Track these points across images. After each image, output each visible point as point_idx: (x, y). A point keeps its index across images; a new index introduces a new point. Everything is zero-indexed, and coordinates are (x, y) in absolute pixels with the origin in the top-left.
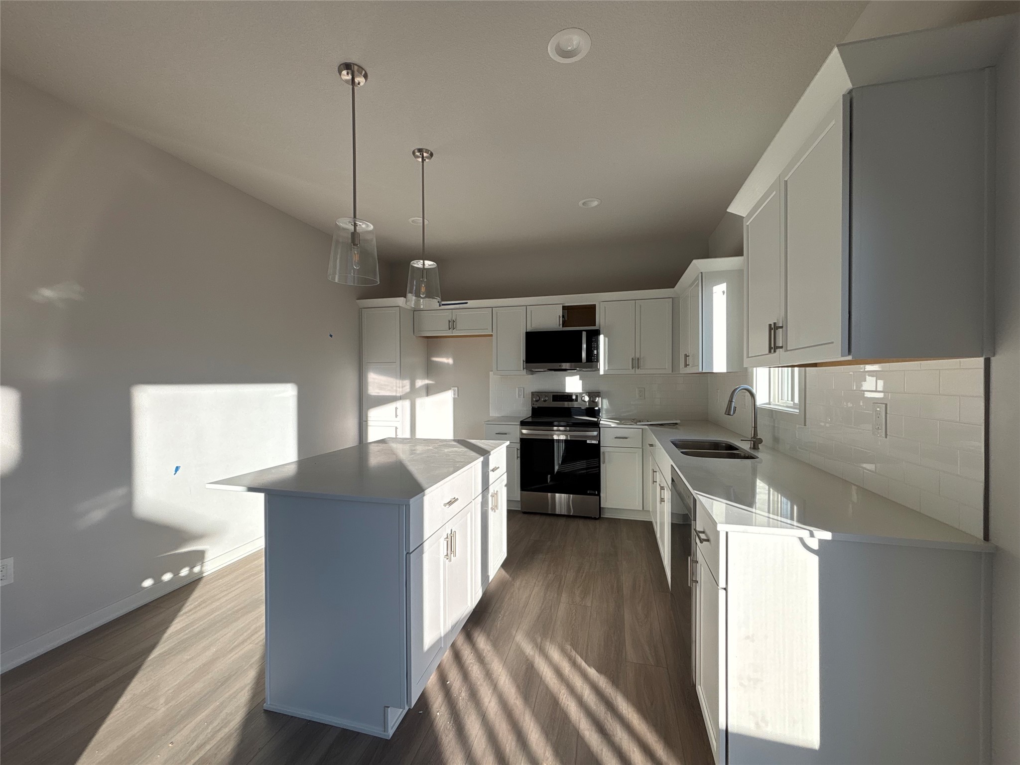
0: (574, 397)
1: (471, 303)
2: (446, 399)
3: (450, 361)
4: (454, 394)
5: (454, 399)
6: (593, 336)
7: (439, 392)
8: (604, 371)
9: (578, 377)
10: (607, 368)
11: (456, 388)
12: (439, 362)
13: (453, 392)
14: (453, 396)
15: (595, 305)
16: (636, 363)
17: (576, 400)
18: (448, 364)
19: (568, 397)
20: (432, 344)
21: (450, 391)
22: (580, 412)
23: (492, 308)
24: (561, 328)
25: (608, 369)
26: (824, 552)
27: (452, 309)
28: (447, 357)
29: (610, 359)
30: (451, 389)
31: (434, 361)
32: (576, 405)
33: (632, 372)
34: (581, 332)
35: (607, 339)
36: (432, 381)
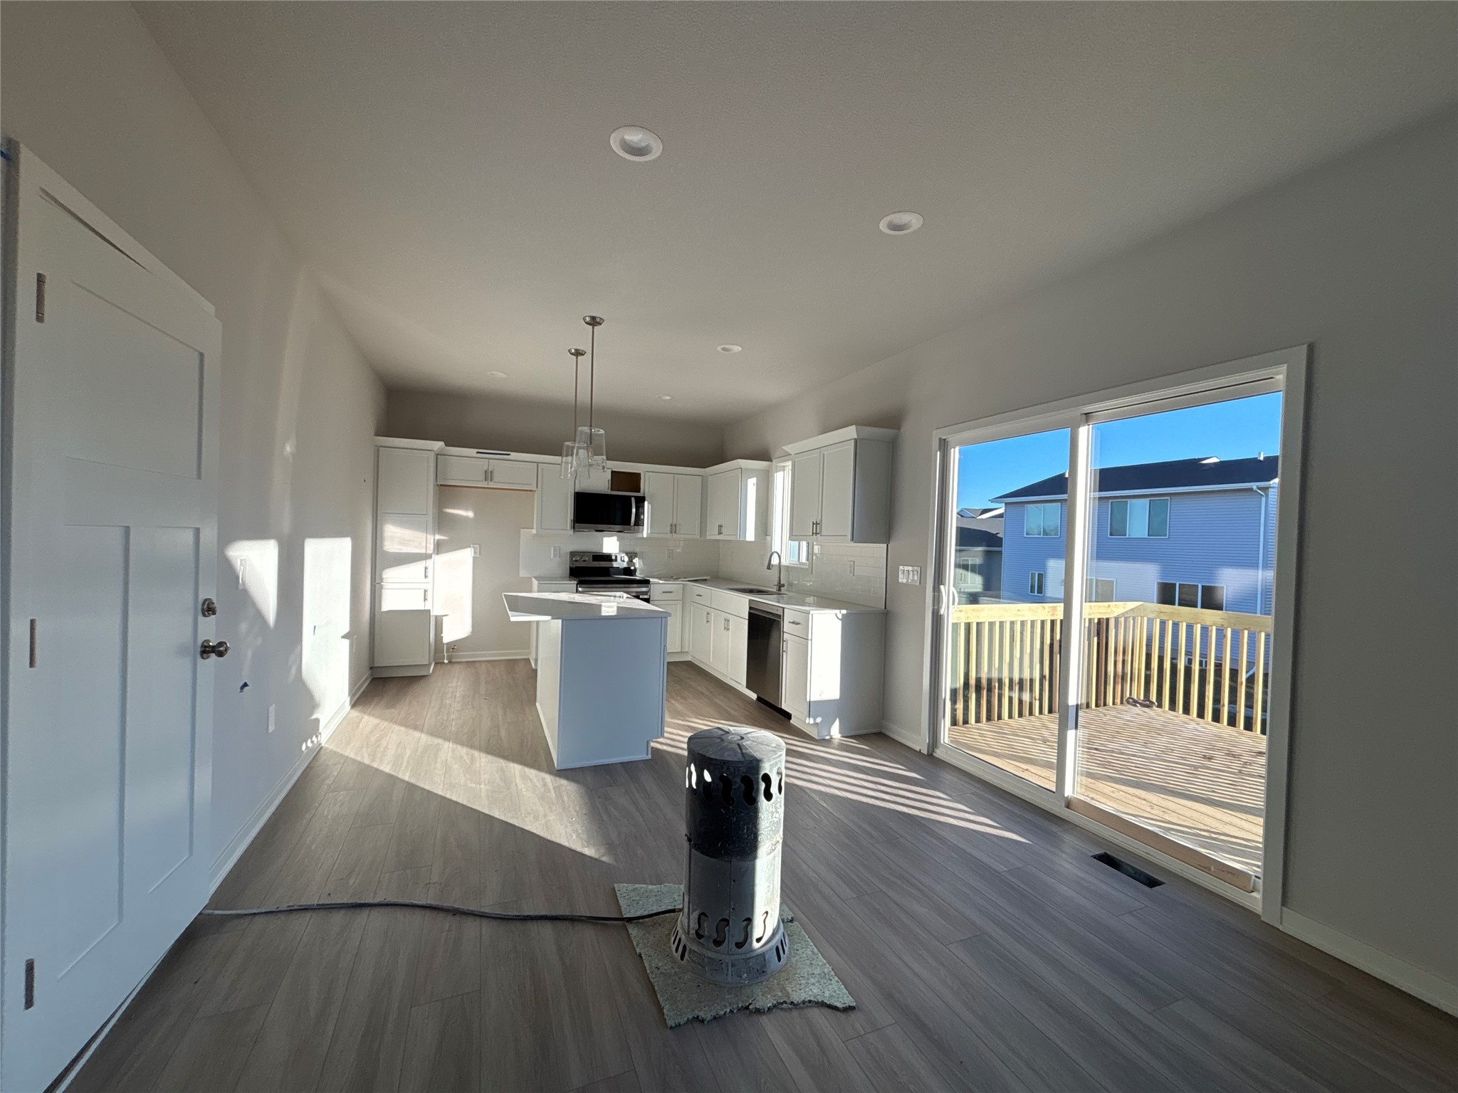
0: (614, 558)
1: (514, 455)
2: (464, 558)
3: (470, 514)
4: (475, 553)
5: (474, 558)
6: (640, 501)
7: (454, 550)
8: (647, 534)
9: (615, 538)
10: (649, 532)
11: (478, 546)
12: (453, 514)
13: (473, 550)
14: (473, 555)
15: (640, 474)
16: (674, 529)
17: (616, 560)
18: (467, 518)
19: (608, 558)
20: (446, 492)
21: (469, 549)
22: (619, 571)
23: (538, 463)
24: (609, 492)
25: (651, 533)
26: (845, 620)
27: (489, 459)
28: (467, 509)
29: (652, 525)
30: (470, 547)
31: (446, 513)
32: (615, 565)
33: (669, 536)
34: (630, 497)
35: (650, 506)
36: (445, 536)
